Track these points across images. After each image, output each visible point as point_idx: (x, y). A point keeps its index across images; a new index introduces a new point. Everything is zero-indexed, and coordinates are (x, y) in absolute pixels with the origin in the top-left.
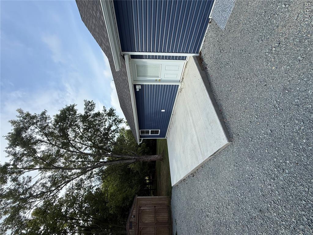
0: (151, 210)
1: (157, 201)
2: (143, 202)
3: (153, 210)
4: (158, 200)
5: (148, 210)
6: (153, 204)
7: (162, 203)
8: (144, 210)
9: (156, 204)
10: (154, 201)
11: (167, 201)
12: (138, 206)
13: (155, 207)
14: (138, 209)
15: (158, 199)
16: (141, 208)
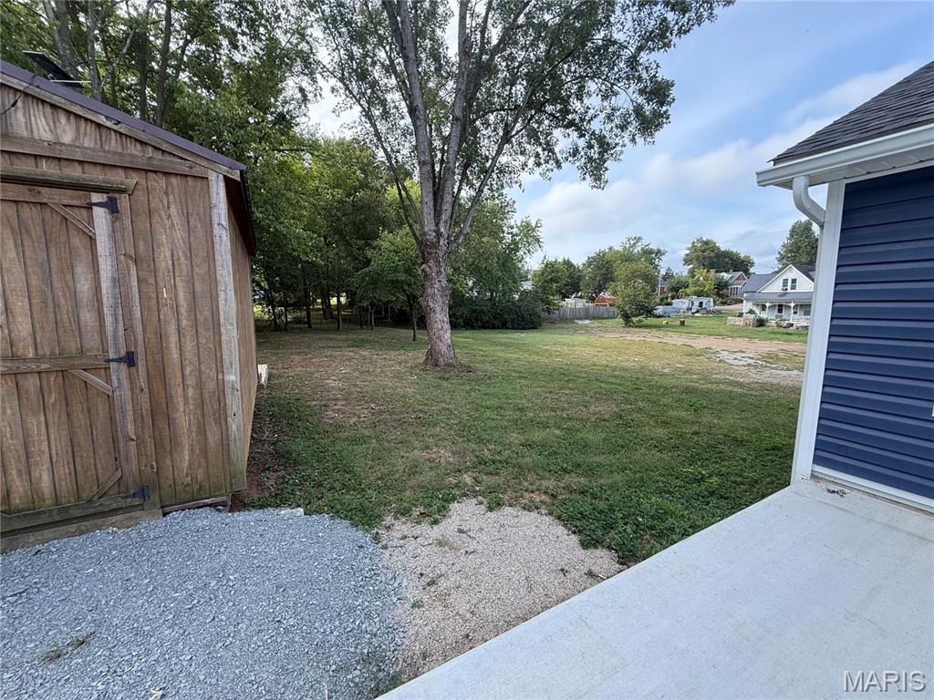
0: (87, 317)
2: (170, 238)
3: (92, 341)
5: (84, 286)
6: (161, 336)
7: (170, 422)
8: (77, 241)
9: (160, 374)
10: (189, 346)
12: (117, 178)
13: (130, 360)
14: (95, 176)
16: (100, 214)
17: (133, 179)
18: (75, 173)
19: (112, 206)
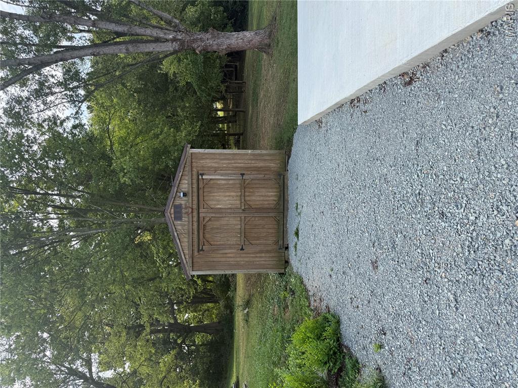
0: (231, 182)
1: (250, 162)
2: (209, 163)
3: (238, 182)
4: (252, 160)
5: (223, 182)
6: (237, 167)
7: (261, 167)
8: (212, 182)
9: (247, 169)
10: (239, 161)
11: (278, 162)
12: (195, 173)
13: (243, 175)
14: (195, 177)
15: (252, 157)
16: (204, 177)
17: (194, 169)
18: (195, 181)
19: (202, 175)
